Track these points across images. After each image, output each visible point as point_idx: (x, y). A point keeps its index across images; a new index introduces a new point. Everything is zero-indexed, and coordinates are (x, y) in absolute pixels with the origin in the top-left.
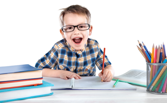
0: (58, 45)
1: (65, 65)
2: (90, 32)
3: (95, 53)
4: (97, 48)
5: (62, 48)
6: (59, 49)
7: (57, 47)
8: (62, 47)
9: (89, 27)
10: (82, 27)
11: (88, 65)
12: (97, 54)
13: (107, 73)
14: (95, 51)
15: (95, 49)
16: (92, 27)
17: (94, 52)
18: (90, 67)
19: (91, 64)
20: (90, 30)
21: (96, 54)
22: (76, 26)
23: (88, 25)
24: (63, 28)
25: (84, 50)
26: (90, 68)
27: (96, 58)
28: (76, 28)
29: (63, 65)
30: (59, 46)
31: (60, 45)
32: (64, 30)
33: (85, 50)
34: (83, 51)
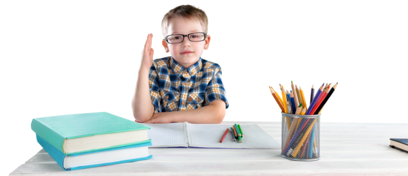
0: (158, 63)
1: (167, 90)
2: (207, 45)
3: (207, 78)
5: (163, 66)
6: (159, 67)
7: (156, 65)
9: (205, 38)
10: (194, 37)
11: (194, 92)
12: (209, 81)
14: (209, 76)
15: (209, 73)
16: (209, 38)
18: (196, 97)
19: (199, 92)
20: (206, 42)
22: (186, 36)
23: (203, 34)
24: (169, 37)
25: (194, 73)
26: (196, 99)
27: (207, 85)
28: (186, 38)
29: (165, 90)
31: (160, 63)
32: (169, 41)
33: (196, 74)
34: (193, 75)
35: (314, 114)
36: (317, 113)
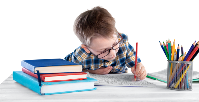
0: (81, 56)
3: (123, 53)
4: (125, 46)
5: (86, 59)
6: (83, 60)
7: (81, 59)
8: (86, 57)
13: (140, 68)
14: (124, 51)
15: (123, 48)
17: (122, 51)
21: (125, 54)
27: (125, 58)
30: (83, 58)
31: (83, 56)
35: (190, 61)
36: (191, 60)
